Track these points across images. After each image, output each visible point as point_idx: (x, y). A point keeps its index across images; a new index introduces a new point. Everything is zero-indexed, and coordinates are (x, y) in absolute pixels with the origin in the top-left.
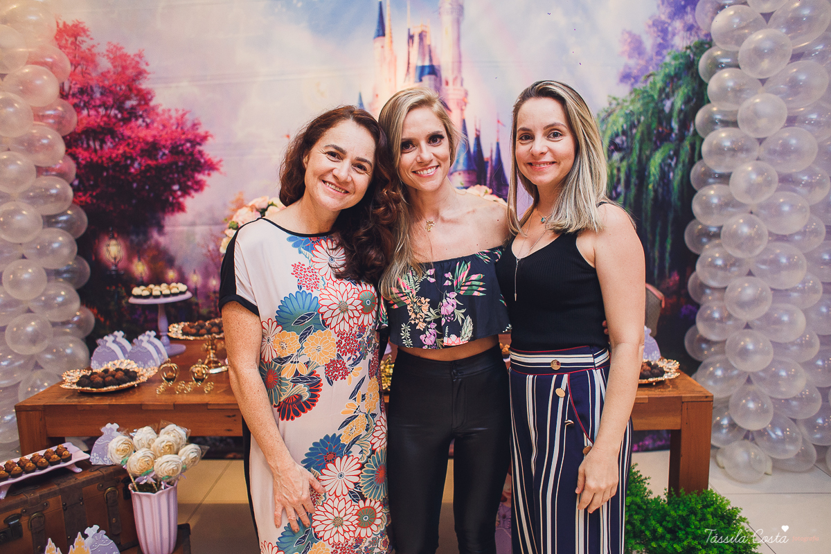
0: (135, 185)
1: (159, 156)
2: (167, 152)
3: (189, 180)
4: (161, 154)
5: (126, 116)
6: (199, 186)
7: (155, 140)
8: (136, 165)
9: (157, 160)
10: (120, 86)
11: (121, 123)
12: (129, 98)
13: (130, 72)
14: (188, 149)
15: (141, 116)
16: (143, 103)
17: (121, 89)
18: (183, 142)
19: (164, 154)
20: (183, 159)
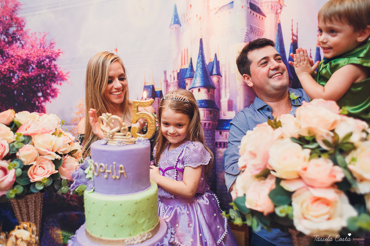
0: (15, 92)
1: (30, 70)
2: (34, 66)
3: (48, 89)
4: (31, 68)
5: (10, 40)
6: (54, 94)
7: (27, 57)
8: (16, 77)
9: (28, 73)
10: (6, 17)
11: (8, 45)
12: (11, 26)
13: (11, 5)
14: (47, 64)
15: (19, 39)
16: (19, 28)
17: (6, 19)
18: (44, 58)
19: (33, 68)
20: (44, 72)
